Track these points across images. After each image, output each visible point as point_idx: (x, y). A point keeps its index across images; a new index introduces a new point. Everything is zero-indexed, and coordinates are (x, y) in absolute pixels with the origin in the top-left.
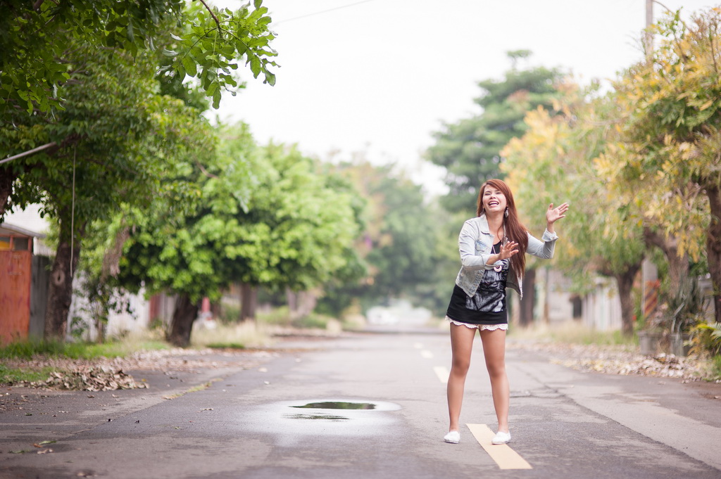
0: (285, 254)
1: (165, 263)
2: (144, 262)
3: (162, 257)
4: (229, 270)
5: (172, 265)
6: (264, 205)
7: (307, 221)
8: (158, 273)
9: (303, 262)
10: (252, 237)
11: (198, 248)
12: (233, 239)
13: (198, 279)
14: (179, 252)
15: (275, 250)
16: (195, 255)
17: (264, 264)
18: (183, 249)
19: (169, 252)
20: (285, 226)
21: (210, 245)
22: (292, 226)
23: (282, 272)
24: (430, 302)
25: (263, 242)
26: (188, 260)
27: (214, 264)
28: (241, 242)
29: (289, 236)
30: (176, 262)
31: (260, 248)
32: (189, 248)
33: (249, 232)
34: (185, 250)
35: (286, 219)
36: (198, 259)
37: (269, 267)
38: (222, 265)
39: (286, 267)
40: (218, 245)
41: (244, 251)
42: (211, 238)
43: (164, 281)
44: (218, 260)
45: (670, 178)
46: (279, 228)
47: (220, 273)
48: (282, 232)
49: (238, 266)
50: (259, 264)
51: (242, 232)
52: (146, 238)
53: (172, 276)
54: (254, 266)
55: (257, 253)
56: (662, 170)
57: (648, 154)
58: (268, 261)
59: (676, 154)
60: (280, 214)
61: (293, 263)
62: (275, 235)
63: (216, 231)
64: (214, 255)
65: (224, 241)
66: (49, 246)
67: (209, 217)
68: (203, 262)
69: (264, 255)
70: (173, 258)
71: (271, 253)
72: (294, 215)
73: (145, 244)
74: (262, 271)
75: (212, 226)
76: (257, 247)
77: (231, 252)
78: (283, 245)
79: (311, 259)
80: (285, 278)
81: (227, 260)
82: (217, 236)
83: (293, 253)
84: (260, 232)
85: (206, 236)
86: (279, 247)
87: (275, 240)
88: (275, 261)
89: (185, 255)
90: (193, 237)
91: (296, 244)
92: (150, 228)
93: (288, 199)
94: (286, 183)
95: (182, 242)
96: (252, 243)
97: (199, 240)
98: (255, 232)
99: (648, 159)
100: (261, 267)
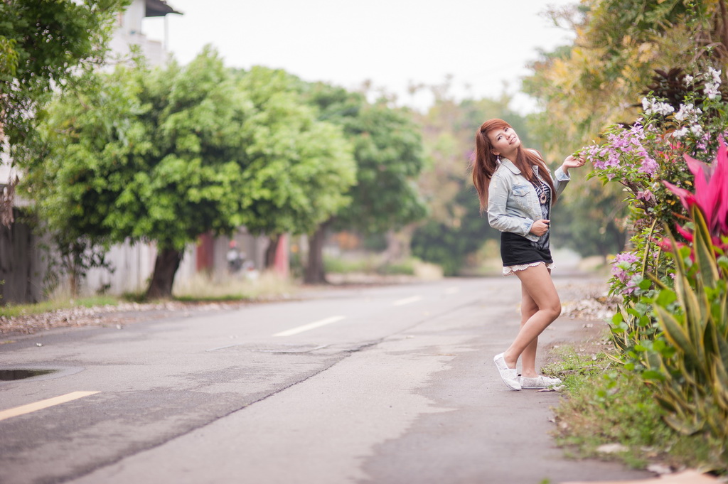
0: (257, 195)
1: (123, 209)
2: (101, 209)
3: (119, 203)
4: (198, 214)
5: (131, 211)
6: (234, 142)
7: (282, 157)
8: (114, 222)
9: (280, 203)
10: (220, 177)
11: (159, 191)
12: (196, 180)
13: (162, 227)
14: (136, 194)
15: (246, 191)
16: (154, 200)
17: (235, 206)
18: (140, 193)
19: (126, 197)
20: (257, 164)
21: (171, 187)
22: (265, 164)
23: (258, 215)
25: (232, 183)
26: (148, 204)
27: (178, 210)
28: (205, 183)
29: (262, 175)
30: (135, 208)
31: (228, 189)
32: (147, 192)
33: (217, 172)
34: (142, 195)
35: (259, 155)
36: (158, 204)
37: (240, 210)
38: (187, 210)
39: (261, 209)
40: (181, 188)
41: (215, 193)
42: (171, 180)
43: (121, 230)
44: (183, 204)
45: (631, 86)
46: (251, 167)
47: (188, 219)
48: (255, 170)
49: (208, 210)
50: (229, 207)
51: (209, 172)
52: (100, 183)
53: (132, 224)
54: (223, 209)
55: (225, 195)
56: (622, 76)
57: (610, 59)
58: (240, 204)
59: (634, 57)
60: (250, 150)
61: (270, 205)
62: (247, 174)
63: (175, 172)
64: (177, 199)
65: (187, 183)
67: (171, 157)
68: (163, 206)
69: (235, 196)
70: (131, 203)
71: (242, 195)
72: (268, 151)
73: (99, 190)
74: (232, 214)
75: (172, 167)
76: (225, 188)
77: (194, 195)
78: (255, 184)
79: (289, 199)
80: (263, 222)
81: (191, 204)
82: (177, 177)
83: (266, 194)
84: (230, 171)
85: (165, 177)
86: (250, 187)
87: (248, 180)
88: (247, 202)
89: (143, 199)
90: (152, 180)
91: (270, 183)
92: (105, 172)
93: (261, 134)
94: (263, 116)
95: (140, 185)
96: (220, 184)
97: (158, 183)
98: (224, 172)
99: (609, 65)
100: (231, 210)
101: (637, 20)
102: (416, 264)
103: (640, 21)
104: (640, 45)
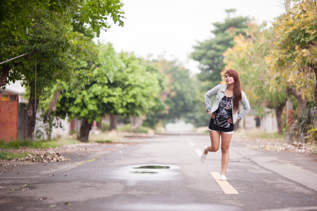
0: (129, 101)
1: (76, 105)
2: (67, 105)
3: (75, 103)
4: (105, 108)
5: (80, 106)
6: (119, 79)
7: (139, 86)
8: (73, 110)
9: (137, 104)
10: (115, 93)
11: (91, 99)
12: (106, 95)
13: (91, 112)
14: (83, 100)
15: (124, 99)
16: (89, 102)
17: (120, 105)
18: (84, 99)
19: (78, 101)
20: (129, 88)
21: (96, 97)
22: (132, 88)
23: (128, 109)
24: (193, 121)
25: (119, 96)
26: (86, 104)
27: (98, 106)
28: (109, 96)
29: (131, 93)
32: (87, 99)
33: (113, 91)
34: (85, 100)
35: (129, 85)
36: (91, 103)
37: (122, 107)
38: (101, 106)
39: (129, 107)
40: (100, 97)
41: (111, 100)
42: (96, 94)
43: (76, 113)
44: (100, 104)
45: (298, 65)
46: (126, 89)
47: (101, 110)
48: (128, 91)
49: (109, 106)
50: (118, 105)
51: (110, 91)
52: (68, 95)
53: (80, 111)
54: (116, 106)
55: (117, 101)
56: (294, 61)
57: (288, 54)
58: (122, 104)
59: (300, 54)
60: (127, 83)
61: (133, 105)
62: (124, 92)
63: (98, 91)
64: (98, 102)
65: (102, 95)
66: (26, 99)
67: (96, 85)
68: (93, 105)
69: (120, 101)
70: (80, 103)
71: (123, 101)
72: (133, 83)
73: (68, 97)
75: (97, 89)
76: (117, 98)
77: (105, 100)
78: (128, 97)
79: (141, 103)
80: (129, 111)
81: (103, 104)
82: (99, 93)
83: (132, 100)
84: (118, 91)
85: (94, 93)
86: (126, 98)
87: (124, 95)
88: (125, 104)
89: (85, 102)
90: (88, 94)
91: (134, 96)
92: (70, 90)
93: (130, 76)
94: (129, 69)
95: (84, 96)
96: (114, 96)
97: (91, 95)
98: (116, 91)
99: (288, 56)
100: (118, 107)
101: (301, 41)
102: (145, 129)
103: (302, 41)
104: (302, 49)
